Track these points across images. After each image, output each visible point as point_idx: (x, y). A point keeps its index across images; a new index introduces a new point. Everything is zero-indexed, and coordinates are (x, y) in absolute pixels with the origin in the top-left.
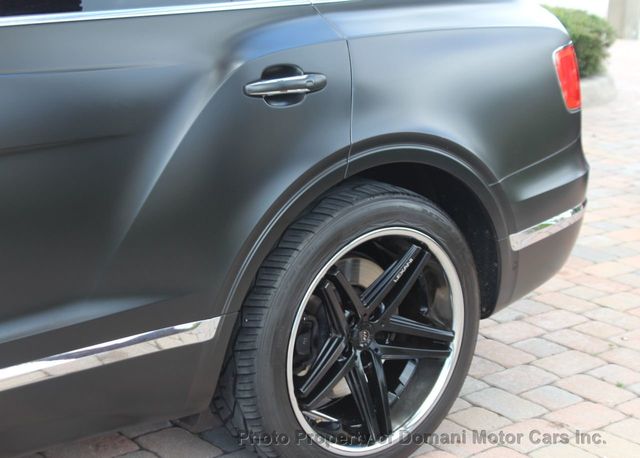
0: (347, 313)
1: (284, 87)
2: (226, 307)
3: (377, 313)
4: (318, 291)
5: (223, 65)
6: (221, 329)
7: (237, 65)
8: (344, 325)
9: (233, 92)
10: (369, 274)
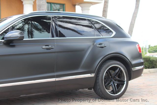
0: (111, 76)
1: (101, 46)
2: (95, 73)
3: (114, 77)
4: (106, 72)
5: (93, 44)
6: (95, 75)
7: (95, 44)
8: (111, 78)
9: (95, 46)
10: (112, 72)
